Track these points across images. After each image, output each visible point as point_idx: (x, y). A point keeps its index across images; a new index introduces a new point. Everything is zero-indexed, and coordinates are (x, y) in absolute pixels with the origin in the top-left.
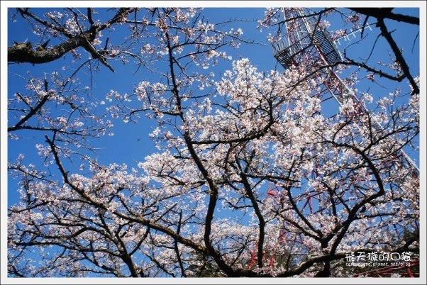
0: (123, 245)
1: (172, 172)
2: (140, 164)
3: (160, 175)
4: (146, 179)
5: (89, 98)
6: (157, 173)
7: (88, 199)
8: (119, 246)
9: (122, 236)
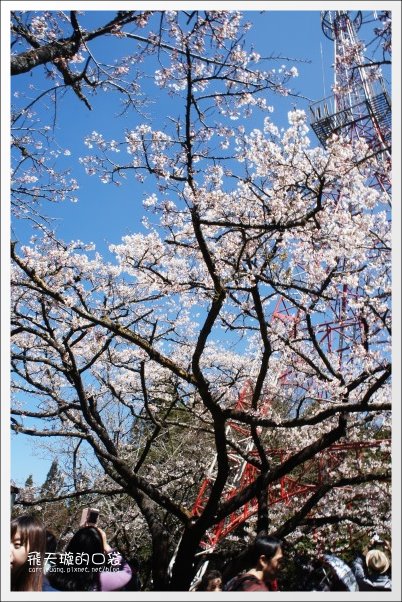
0: (71, 357)
1: (155, 263)
2: (112, 247)
3: (137, 266)
4: (116, 270)
5: (48, 143)
6: (133, 262)
7: (40, 284)
8: (66, 359)
9: (72, 345)
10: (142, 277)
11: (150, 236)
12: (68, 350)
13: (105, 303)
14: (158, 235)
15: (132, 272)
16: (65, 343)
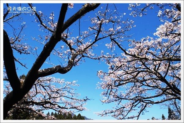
10: (170, 37)
11: (166, 23)
12: (157, 72)
13: (161, 52)
14: (168, 22)
15: (166, 38)
16: (155, 70)
